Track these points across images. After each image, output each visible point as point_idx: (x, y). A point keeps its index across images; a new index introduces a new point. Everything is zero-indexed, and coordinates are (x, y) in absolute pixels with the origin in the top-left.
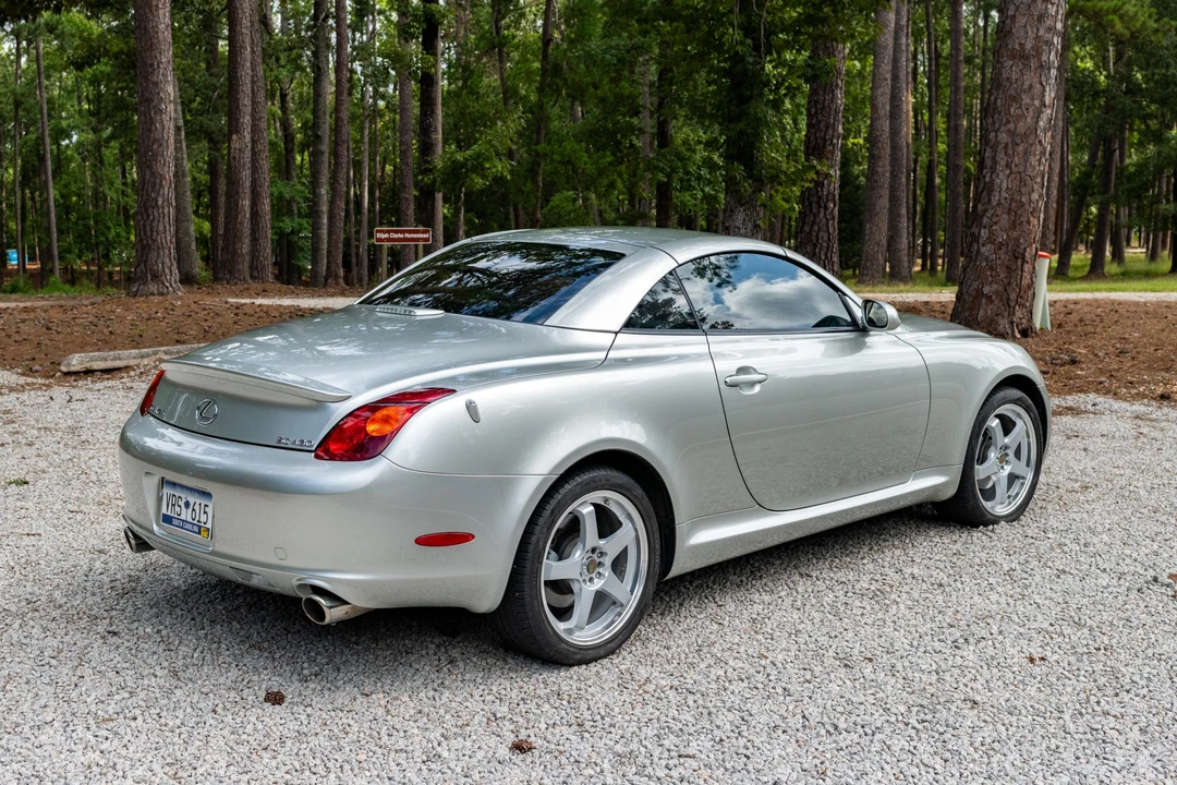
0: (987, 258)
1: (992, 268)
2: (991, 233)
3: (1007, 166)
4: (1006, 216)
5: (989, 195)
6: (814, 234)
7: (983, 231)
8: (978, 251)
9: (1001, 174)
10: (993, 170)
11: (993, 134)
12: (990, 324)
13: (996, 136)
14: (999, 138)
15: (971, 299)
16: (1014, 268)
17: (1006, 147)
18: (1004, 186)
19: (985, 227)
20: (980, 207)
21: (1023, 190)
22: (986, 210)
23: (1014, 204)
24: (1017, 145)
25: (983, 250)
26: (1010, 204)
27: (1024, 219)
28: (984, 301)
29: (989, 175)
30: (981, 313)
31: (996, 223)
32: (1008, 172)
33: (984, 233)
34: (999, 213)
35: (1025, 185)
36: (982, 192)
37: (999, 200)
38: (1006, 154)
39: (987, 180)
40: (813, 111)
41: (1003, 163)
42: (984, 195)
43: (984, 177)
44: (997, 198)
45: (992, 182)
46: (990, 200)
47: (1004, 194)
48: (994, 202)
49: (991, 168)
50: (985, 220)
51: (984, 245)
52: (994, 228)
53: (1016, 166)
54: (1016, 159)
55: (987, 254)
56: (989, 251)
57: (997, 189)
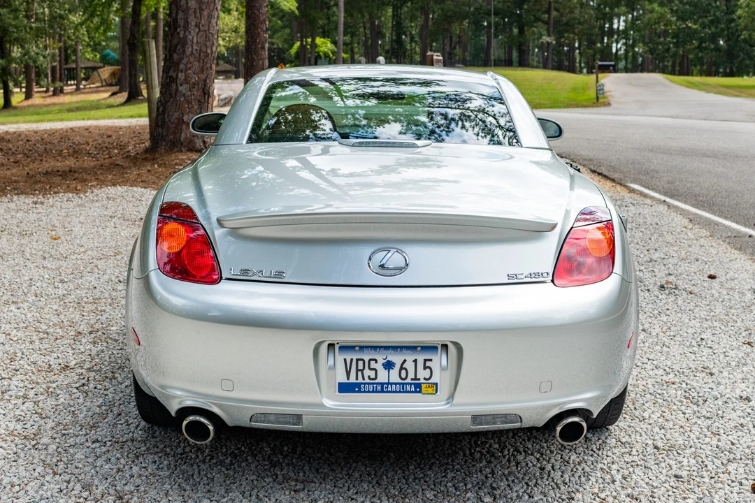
0: (184, 95)
2: (187, 76)
3: (196, 26)
4: (196, 63)
7: (180, 74)
8: (177, 89)
9: (192, 32)
10: (186, 27)
12: (189, 144)
14: (189, 5)
15: (174, 126)
16: (203, 101)
17: (195, 12)
18: (195, 40)
19: (182, 71)
20: (175, 56)
21: (208, 44)
23: (202, 54)
24: (203, 10)
25: (180, 88)
26: (200, 55)
27: (208, 65)
28: (184, 127)
29: (182, 32)
30: (183, 135)
31: (190, 69)
32: (197, 30)
33: (181, 76)
34: (192, 60)
35: (209, 40)
36: (176, 45)
37: (192, 51)
38: (195, 17)
39: (181, 36)
41: (193, 24)
42: (178, 47)
43: (178, 33)
44: (190, 49)
45: (185, 38)
46: (184, 51)
47: (195, 47)
48: (188, 51)
49: (184, 27)
50: (182, 66)
51: (181, 85)
52: (188, 72)
53: (203, 26)
54: (203, 21)
55: (184, 91)
56: (186, 89)
57: (189, 42)
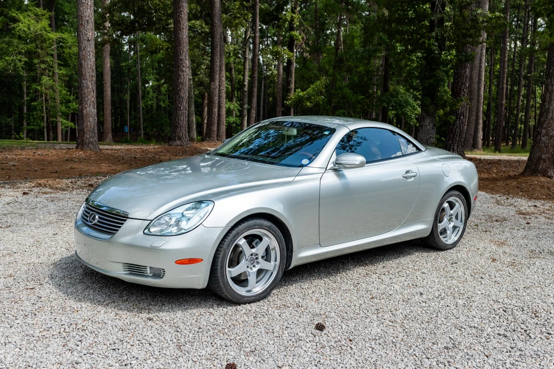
0: (544, 143)
1: (546, 147)
2: (547, 131)
5: (547, 114)
6: (454, 130)
7: (543, 130)
8: (540, 139)
10: (550, 103)
11: (551, 87)
12: (544, 172)
13: (552, 87)
14: (553, 89)
15: (536, 160)
19: (544, 129)
20: (542, 119)
22: (545, 121)
25: (543, 138)
28: (542, 161)
29: (547, 105)
30: (540, 167)
31: (549, 127)
33: (544, 131)
34: (551, 122)
36: (544, 113)
39: (547, 107)
40: (456, 77)
42: (544, 114)
44: (551, 116)
45: (549, 108)
46: (547, 117)
48: (549, 118)
50: (545, 125)
51: (543, 137)
52: (549, 129)
55: (544, 140)
56: (546, 139)
57: (551, 111)
